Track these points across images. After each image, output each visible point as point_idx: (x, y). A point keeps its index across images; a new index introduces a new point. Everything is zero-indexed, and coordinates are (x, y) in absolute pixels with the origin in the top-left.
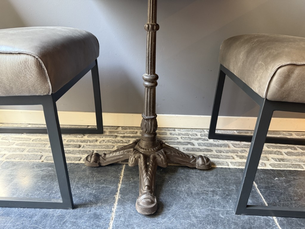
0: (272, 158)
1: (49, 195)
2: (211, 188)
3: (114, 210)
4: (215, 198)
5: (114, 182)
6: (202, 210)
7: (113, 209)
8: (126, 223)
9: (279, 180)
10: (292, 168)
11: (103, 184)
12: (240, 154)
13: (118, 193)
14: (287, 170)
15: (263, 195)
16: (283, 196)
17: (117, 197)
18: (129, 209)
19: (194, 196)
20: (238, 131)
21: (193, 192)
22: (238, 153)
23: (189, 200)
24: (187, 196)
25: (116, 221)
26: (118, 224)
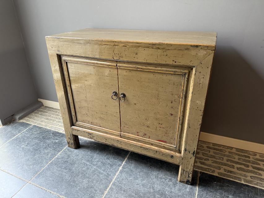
0: (224, 169)
1: (92, 159)
2: (171, 177)
3: (117, 174)
4: (169, 183)
6: (159, 187)
8: (119, 182)
9: (216, 184)
10: (233, 179)
12: (203, 161)
13: (121, 167)
14: (228, 179)
16: (211, 193)
17: (121, 168)
18: (123, 176)
20: (213, 144)
22: (202, 160)
23: (155, 180)
24: (155, 178)
25: (115, 180)
26: (116, 181)
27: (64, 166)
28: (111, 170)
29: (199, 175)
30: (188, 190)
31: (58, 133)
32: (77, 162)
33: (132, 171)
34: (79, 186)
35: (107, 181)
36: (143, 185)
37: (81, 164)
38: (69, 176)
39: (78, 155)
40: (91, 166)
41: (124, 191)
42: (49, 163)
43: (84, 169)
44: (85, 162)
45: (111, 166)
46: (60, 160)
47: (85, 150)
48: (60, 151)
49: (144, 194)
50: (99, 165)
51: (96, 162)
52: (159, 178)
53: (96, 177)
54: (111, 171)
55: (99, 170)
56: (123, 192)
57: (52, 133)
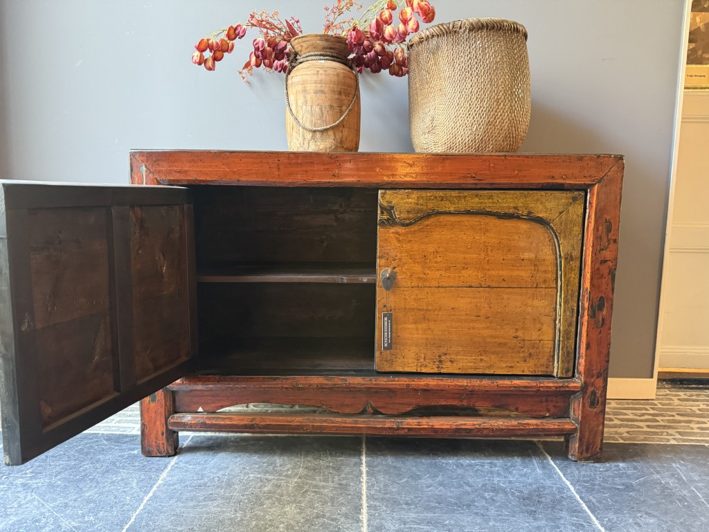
1: (273, 468)
2: (488, 460)
3: (364, 481)
4: (493, 469)
5: (355, 455)
6: (478, 480)
7: (361, 480)
8: (382, 492)
11: (341, 457)
13: (364, 466)
15: (558, 467)
16: (584, 467)
17: (364, 469)
18: (383, 479)
19: (466, 468)
21: (465, 464)
23: (460, 471)
24: (457, 467)
25: (368, 488)
26: (373, 492)
27: (201, 495)
28: (343, 476)
29: (541, 446)
30: (539, 471)
31: (126, 436)
32: (236, 480)
33: (394, 467)
34: (282, 523)
35: (349, 497)
36: (441, 484)
37: (250, 481)
38: (236, 511)
39: (227, 468)
40: (281, 480)
41: (407, 504)
42: (146, 498)
43: (266, 489)
44: (259, 476)
45: (338, 469)
46: (176, 486)
47: (237, 455)
48: (163, 471)
49: (458, 498)
50: (303, 474)
51: (288, 470)
52: (466, 466)
53: (313, 496)
54: (344, 479)
55: (310, 482)
56: (404, 506)
57: (107, 440)
